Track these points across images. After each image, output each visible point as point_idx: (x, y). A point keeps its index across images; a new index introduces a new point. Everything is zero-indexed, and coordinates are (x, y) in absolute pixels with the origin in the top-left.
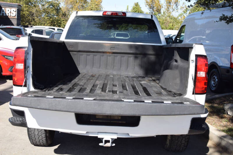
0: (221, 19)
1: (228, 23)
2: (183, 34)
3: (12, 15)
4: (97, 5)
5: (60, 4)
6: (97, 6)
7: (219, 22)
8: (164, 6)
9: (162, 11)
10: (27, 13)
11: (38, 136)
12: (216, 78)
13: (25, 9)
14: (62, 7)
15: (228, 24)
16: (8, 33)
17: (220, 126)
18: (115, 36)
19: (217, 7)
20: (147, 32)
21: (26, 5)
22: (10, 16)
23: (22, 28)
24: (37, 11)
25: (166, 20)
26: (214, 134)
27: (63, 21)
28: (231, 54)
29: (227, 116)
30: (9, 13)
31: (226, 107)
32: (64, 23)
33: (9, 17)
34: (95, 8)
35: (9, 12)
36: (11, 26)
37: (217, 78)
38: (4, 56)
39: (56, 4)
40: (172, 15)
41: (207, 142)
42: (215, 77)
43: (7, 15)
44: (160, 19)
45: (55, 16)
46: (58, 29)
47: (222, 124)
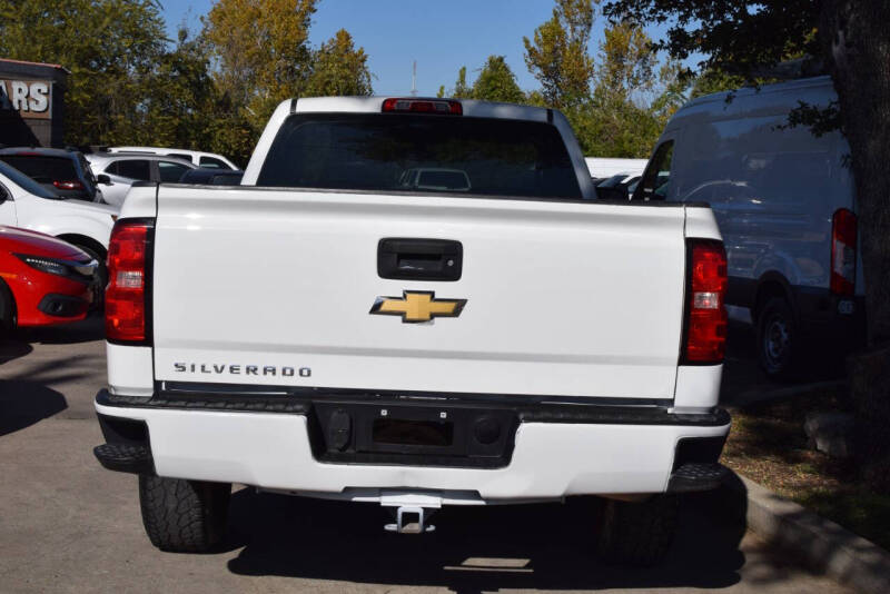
0: (795, 119)
1: (818, 131)
2: (666, 174)
3: (34, 107)
4: (347, 65)
5: (209, 63)
6: (347, 71)
7: (788, 129)
8: (596, 69)
9: (592, 86)
10: (84, 100)
11: (177, 517)
12: (782, 328)
13: (77, 84)
14: (216, 74)
15: (819, 135)
16: (29, 175)
17: (788, 486)
18: (417, 181)
19: (785, 75)
20: (533, 168)
21: (79, 66)
22: (28, 111)
23: (75, 154)
24: (124, 91)
25: (608, 122)
26: (764, 509)
27: (221, 126)
28: (832, 242)
29: (813, 457)
30: (24, 101)
31: (811, 426)
32: (222, 134)
33: (23, 115)
34: (342, 78)
35: (22, 97)
36: (33, 147)
37: (786, 331)
38: (22, 258)
39: (193, 62)
40: (630, 101)
41: (741, 536)
42: (777, 327)
43: (17, 107)
44: (584, 118)
45: (190, 111)
46: (203, 160)
47: (794, 480)
